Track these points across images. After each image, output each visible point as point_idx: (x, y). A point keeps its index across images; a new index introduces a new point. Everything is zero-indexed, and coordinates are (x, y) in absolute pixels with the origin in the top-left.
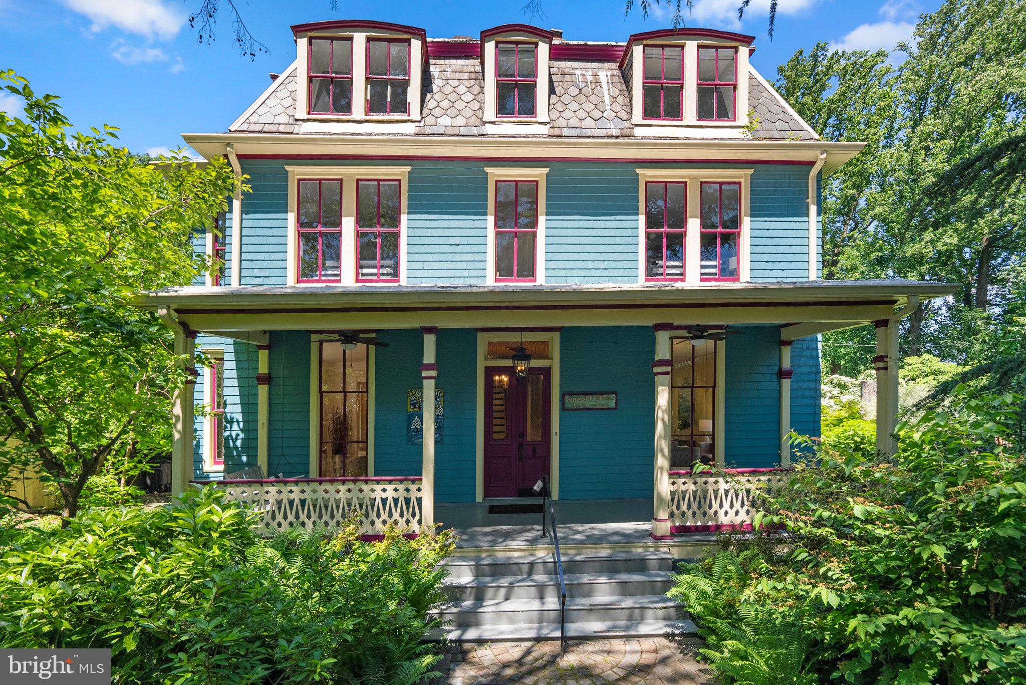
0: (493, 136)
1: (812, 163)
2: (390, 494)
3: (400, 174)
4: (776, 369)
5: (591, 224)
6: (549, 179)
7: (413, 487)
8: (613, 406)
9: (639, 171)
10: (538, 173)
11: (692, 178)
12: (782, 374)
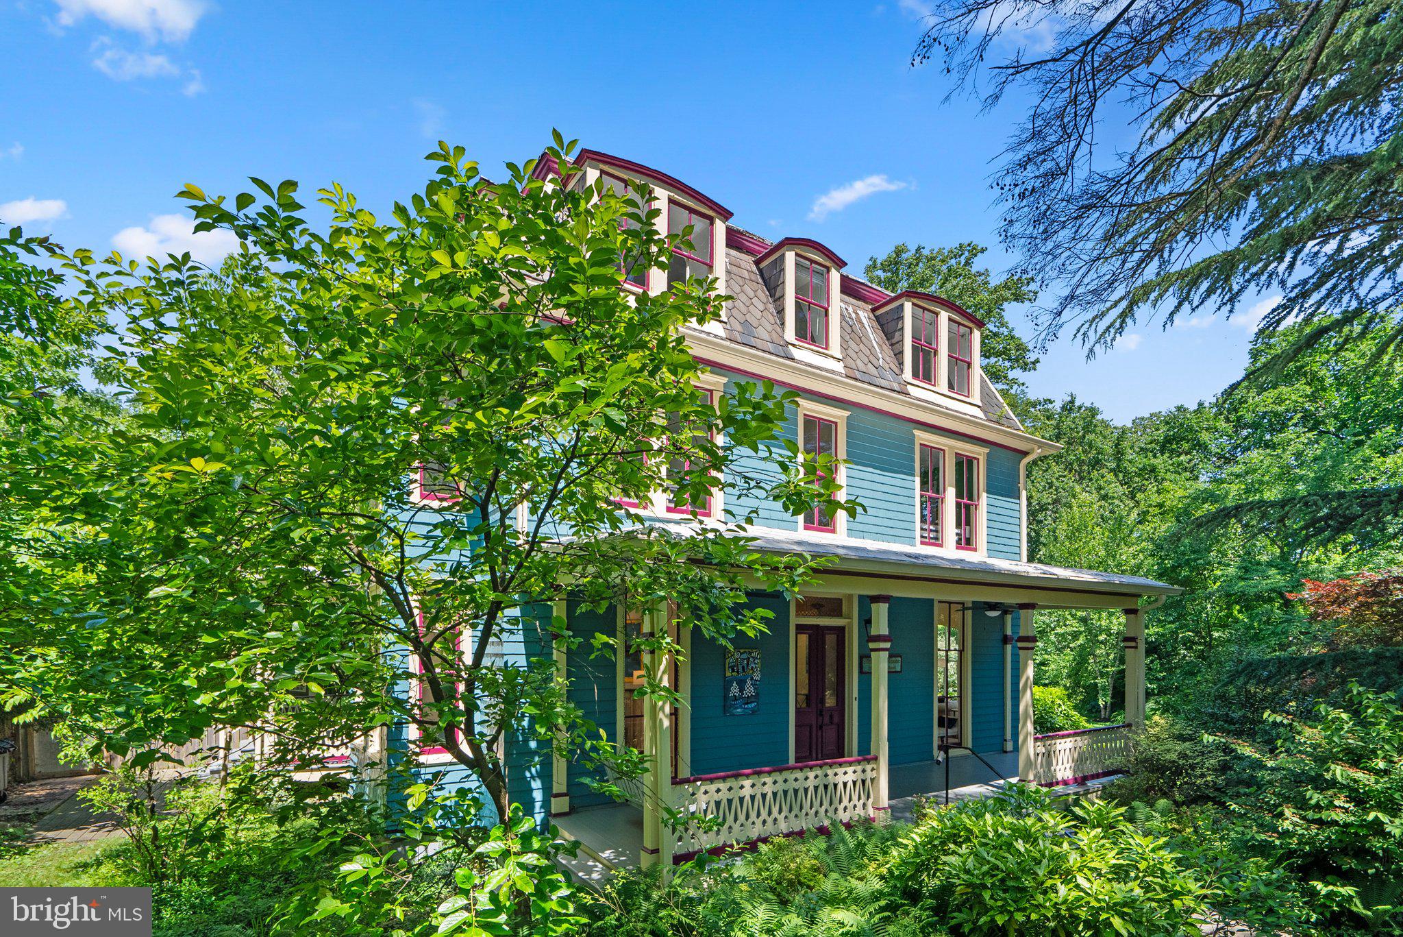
0: (800, 362)
1: (1026, 454)
2: (850, 778)
3: (713, 384)
4: (1000, 636)
5: (882, 479)
6: (850, 422)
7: (869, 767)
8: (898, 669)
9: (916, 432)
10: (838, 415)
11: (950, 447)
12: (1006, 640)
